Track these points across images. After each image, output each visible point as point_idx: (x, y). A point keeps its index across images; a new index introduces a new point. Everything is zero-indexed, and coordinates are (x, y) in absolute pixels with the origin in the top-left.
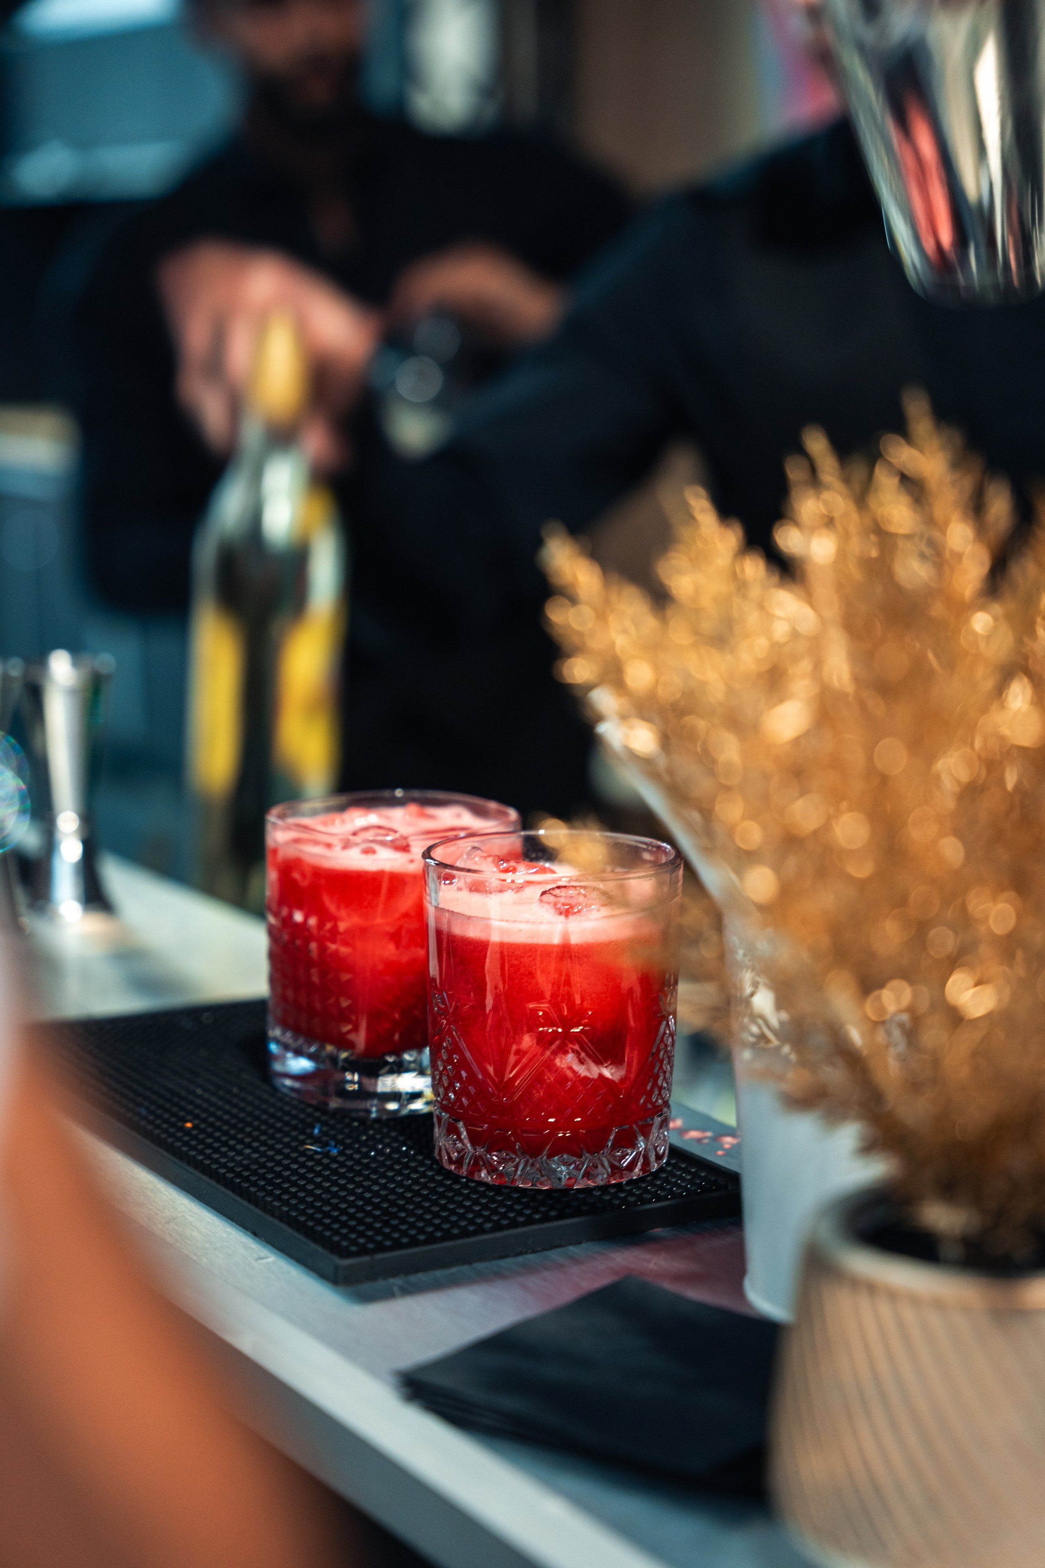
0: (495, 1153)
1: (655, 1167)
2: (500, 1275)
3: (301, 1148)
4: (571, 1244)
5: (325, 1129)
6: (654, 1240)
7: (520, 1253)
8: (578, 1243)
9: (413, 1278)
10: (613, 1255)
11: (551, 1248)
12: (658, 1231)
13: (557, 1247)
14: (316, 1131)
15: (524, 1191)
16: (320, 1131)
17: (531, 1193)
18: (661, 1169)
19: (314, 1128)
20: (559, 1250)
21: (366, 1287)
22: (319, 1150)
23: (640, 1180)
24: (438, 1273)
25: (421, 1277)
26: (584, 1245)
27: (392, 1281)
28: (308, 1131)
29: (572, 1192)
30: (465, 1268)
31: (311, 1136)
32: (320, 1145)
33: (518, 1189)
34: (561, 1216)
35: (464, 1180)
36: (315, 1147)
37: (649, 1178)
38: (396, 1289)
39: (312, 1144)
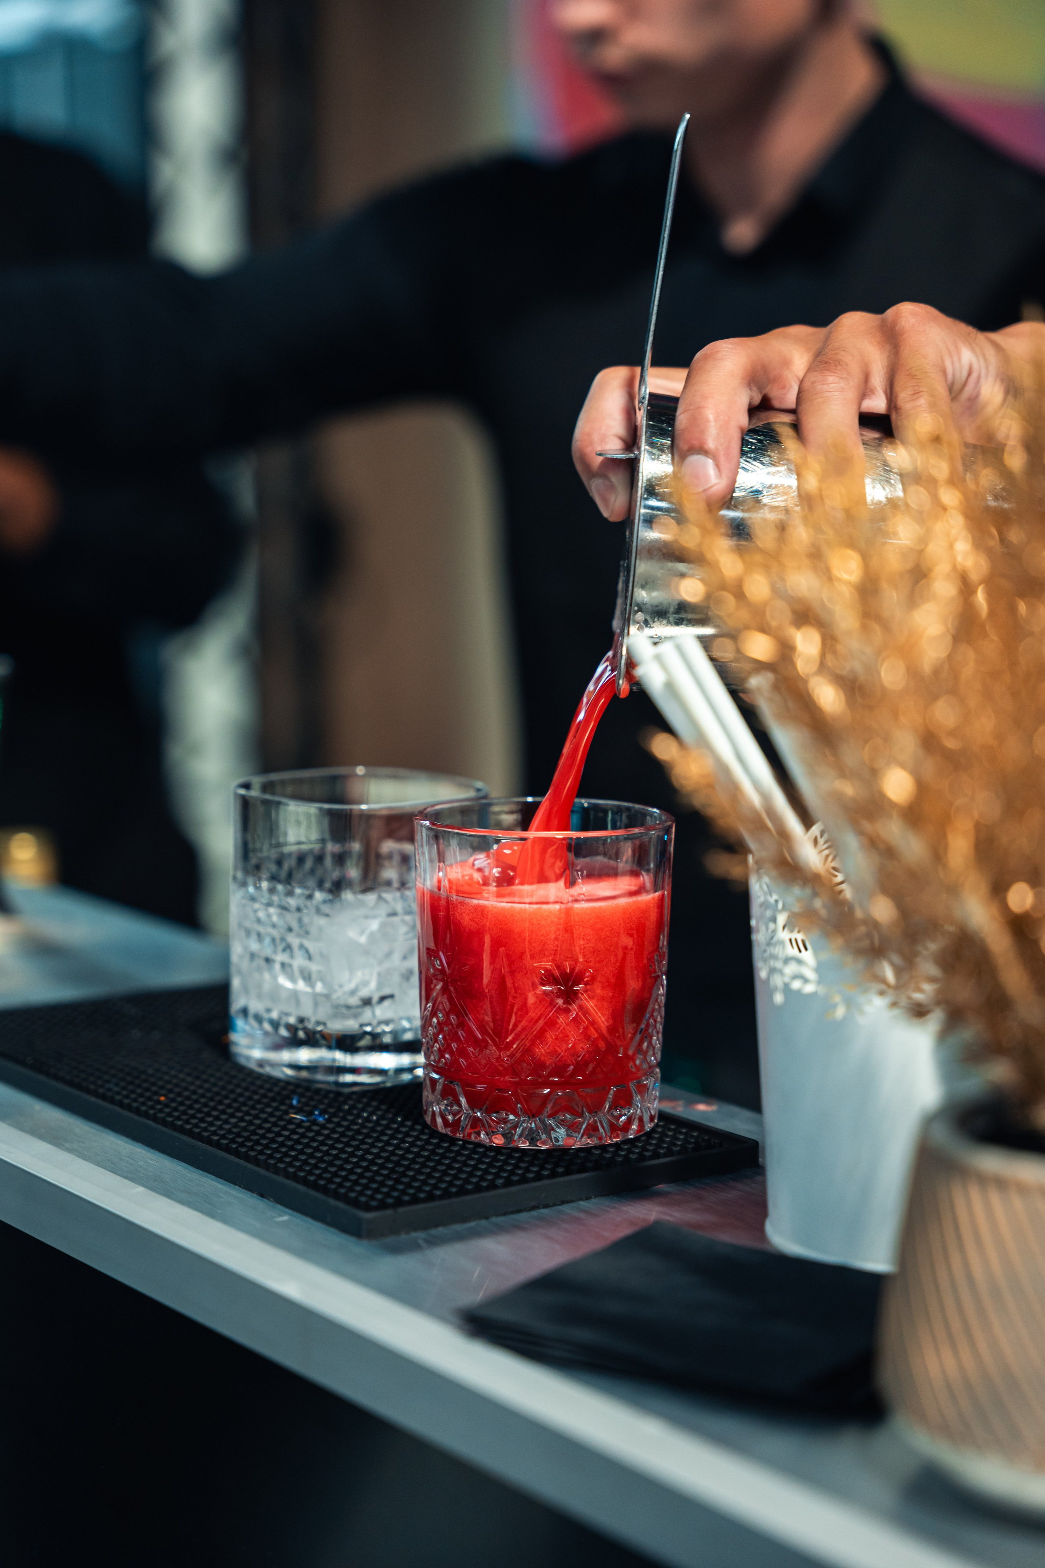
0: (495, 1115)
1: (648, 1127)
2: (519, 1227)
3: (287, 1117)
4: (581, 1199)
5: (304, 1100)
6: (659, 1194)
7: (534, 1208)
8: (588, 1198)
9: (434, 1232)
10: (625, 1209)
11: (563, 1202)
12: (662, 1187)
13: (568, 1202)
14: (295, 1102)
15: (523, 1151)
16: (299, 1102)
17: (532, 1153)
18: (653, 1130)
19: (292, 1099)
20: (570, 1205)
21: (390, 1240)
22: (304, 1119)
23: (636, 1139)
24: (458, 1227)
25: (441, 1230)
26: (593, 1200)
27: (415, 1235)
28: (288, 1102)
29: (571, 1151)
30: (483, 1222)
31: (291, 1106)
32: (304, 1114)
33: (517, 1149)
34: (568, 1172)
35: (461, 1142)
36: (299, 1115)
37: (643, 1138)
38: (421, 1242)
39: (296, 1114)
